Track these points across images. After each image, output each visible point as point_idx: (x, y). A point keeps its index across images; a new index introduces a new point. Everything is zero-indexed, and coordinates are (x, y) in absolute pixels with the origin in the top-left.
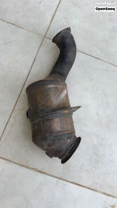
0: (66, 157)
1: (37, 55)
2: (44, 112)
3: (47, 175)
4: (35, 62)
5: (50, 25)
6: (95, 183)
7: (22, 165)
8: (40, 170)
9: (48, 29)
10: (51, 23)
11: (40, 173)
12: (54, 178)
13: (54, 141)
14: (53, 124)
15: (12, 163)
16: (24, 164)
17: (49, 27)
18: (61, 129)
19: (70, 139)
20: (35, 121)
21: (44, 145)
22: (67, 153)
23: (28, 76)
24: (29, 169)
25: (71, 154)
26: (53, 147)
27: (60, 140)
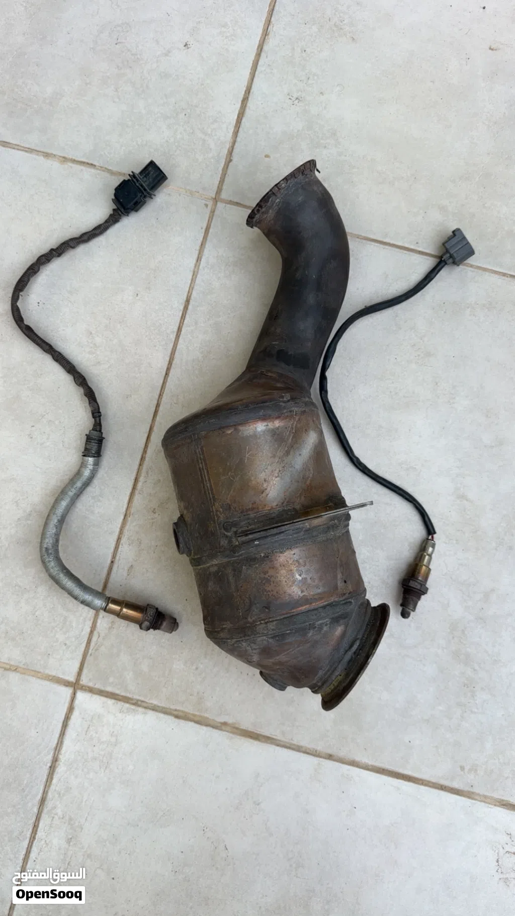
0: (335, 688)
1: (193, 280)
2: (236, 533)
3: (278, 745)
4: (189, 312)
5: (234, 142)
6: (462, 768)
7: (180, 714)
8: (251, 729)
9: (229, 160)
10: (236, 133)
11: (251, 741)
12: (302, 754)
13: (283, 636)
14: (271, 576)
15: (146, 708)
16: (189, 709)
17: (230, 152)
18: (302, 592)
19: (342, 621)
20: (204, 563)
21: (246, 651)
22: (337, 673)
23: (167, 374)
24: (207, 725)
25: (351, 676)
26: (282, 657)
27: (303, 631)
